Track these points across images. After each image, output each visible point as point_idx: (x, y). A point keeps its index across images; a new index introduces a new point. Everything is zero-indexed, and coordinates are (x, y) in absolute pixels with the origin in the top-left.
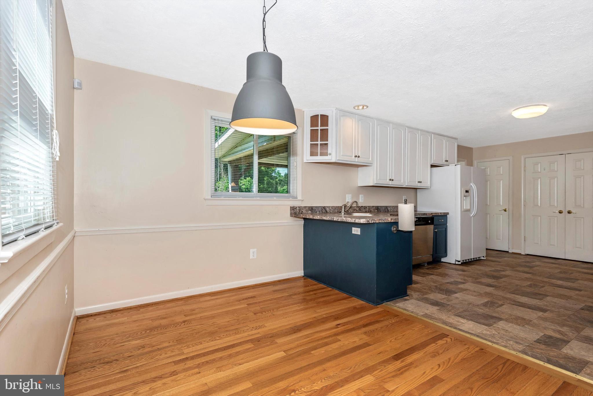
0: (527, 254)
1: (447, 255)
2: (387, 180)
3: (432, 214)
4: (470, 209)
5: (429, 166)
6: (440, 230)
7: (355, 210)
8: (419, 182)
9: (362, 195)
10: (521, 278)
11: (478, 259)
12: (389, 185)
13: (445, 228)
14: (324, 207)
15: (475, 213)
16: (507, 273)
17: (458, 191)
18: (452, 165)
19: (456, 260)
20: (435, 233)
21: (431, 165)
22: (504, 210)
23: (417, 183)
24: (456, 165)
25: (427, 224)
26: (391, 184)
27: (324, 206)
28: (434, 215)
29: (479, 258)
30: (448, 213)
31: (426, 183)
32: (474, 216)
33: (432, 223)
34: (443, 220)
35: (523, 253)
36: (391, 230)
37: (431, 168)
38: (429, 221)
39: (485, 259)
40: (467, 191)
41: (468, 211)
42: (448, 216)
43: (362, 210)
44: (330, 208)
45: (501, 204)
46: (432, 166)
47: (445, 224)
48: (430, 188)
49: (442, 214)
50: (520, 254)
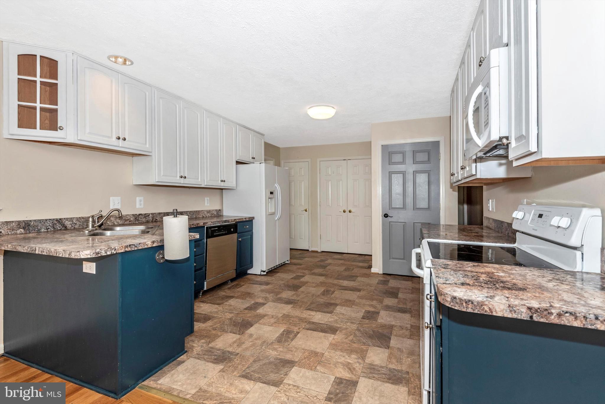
0: (322, 251)
1: (253, 266)
2: (177, 176)
3: (235, 220)
4: (274, 212)
5: (235, 163)
6: (245, 238)
7: (128, 220)
8: (222, 181)
9: (142, 198)
10: (338, 264)
11: (283, 264)
12: (181, 183)
13: (251, 235)
14: (59, 221)
15: (280, 215)
16: (329, 261)
17: (263, 193)
18: (257, 163)
19: (261, 270)
20: (239, 243)
21: (236, 161)
22: (305, 210)
23: (219, 181)
24: (260, 163)
25: (230, 233)
26: (182, 182)
27: (58, 217)
28: (237, 221)
29: (284, 262)
30: (253, 218)
31: (230, 183)
32: (278, 219)
33: (235, 231)
34: (248, 227)
35: (319, 251)
36: (154, 258)
37: (236, 164)
38: (232, 230)
39: (289, 262)
40: (271, 193)
41: (273, 214)
42: (254, 221)
43: (140, 219)
44: (74, 221)
45: (303, 204)
46: (238, 163)
47: (251, 230)
48: (235, 188)
49: (247, 219)
50: (317, 252)
